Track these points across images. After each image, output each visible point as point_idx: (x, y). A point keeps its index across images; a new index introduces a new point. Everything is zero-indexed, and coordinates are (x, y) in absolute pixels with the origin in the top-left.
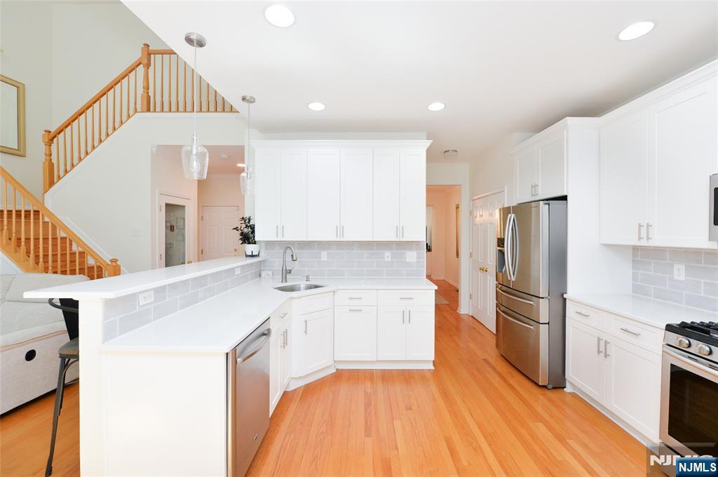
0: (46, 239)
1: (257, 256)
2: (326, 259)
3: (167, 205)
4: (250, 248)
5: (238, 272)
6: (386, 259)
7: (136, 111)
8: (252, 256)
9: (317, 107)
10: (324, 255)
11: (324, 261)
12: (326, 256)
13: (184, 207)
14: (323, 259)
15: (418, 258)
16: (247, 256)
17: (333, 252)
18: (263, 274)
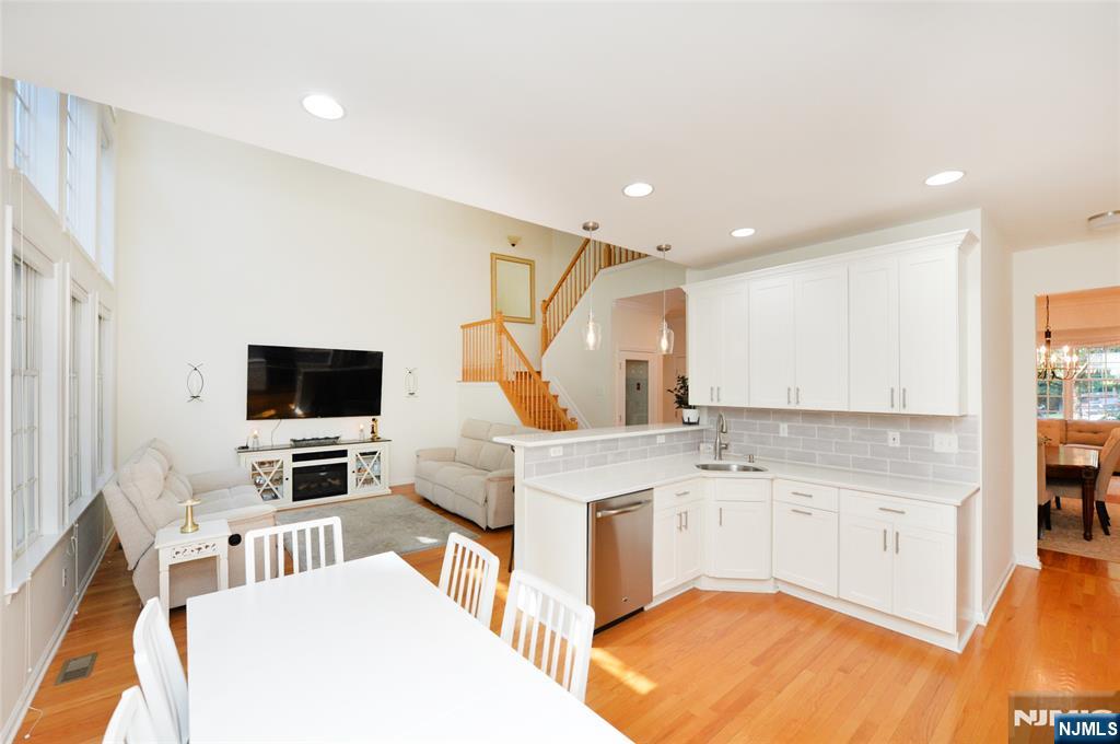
0: (530, 397)
1: (696, 423)
2: (786, 435)
3: (627, 361)
4: (688, 414)
5: (661, 440)
6: (891, 443)
7: (600, 268)
8: (690, 424)
9: (744, 233)
10: (784, 428)
11: (784, 438)
12: (786, 430)
13: (647, 362)
14: (781, 435)
15: (960, 447)
16: (684, 423)
17: (797, 424)
18: (702, 446)
